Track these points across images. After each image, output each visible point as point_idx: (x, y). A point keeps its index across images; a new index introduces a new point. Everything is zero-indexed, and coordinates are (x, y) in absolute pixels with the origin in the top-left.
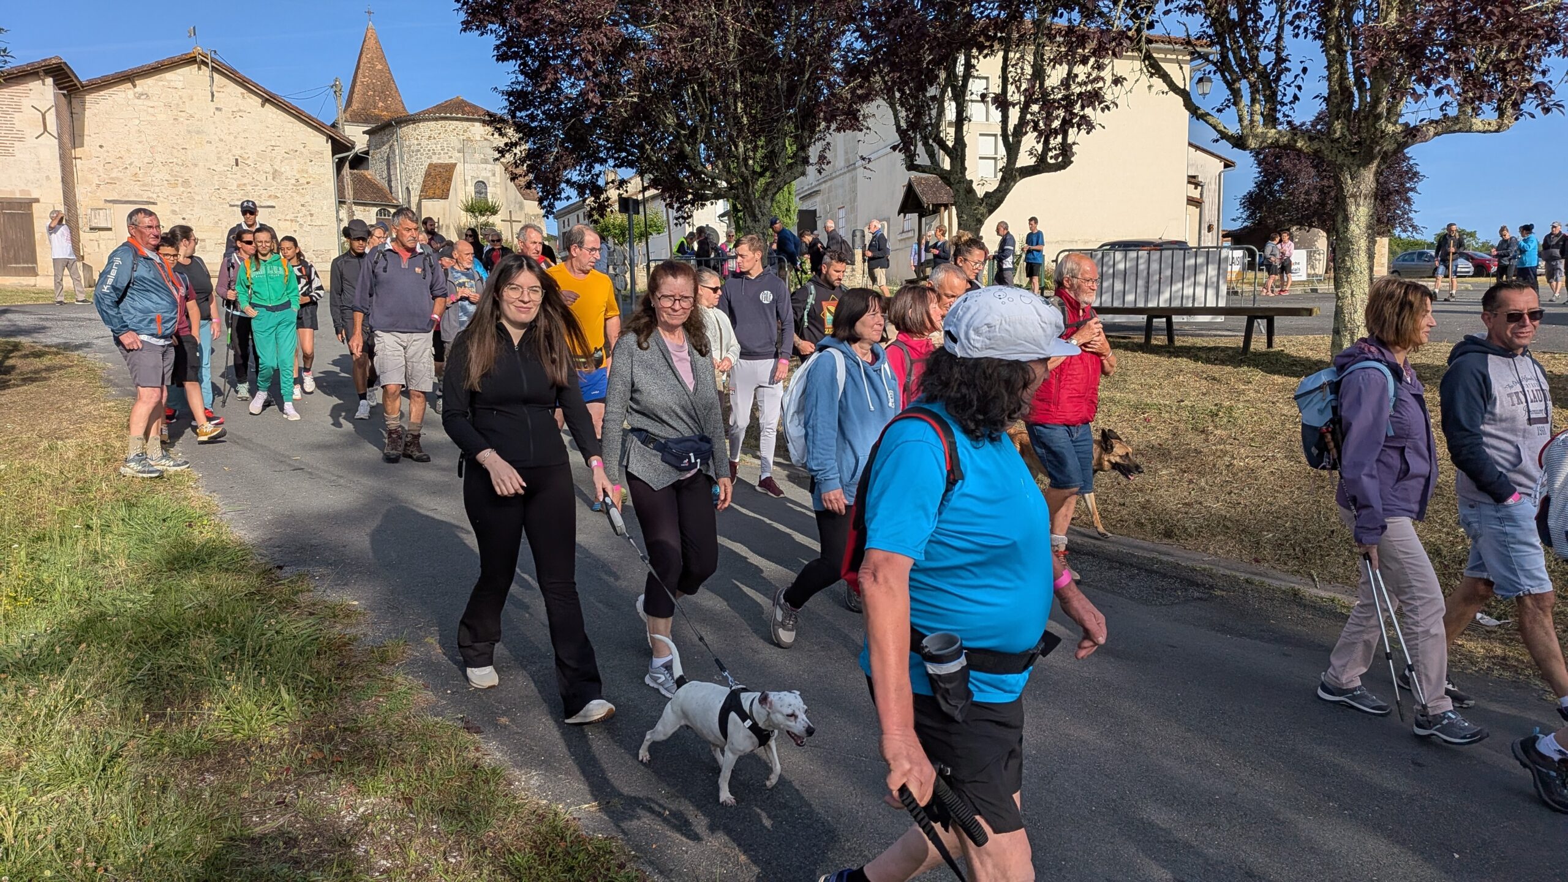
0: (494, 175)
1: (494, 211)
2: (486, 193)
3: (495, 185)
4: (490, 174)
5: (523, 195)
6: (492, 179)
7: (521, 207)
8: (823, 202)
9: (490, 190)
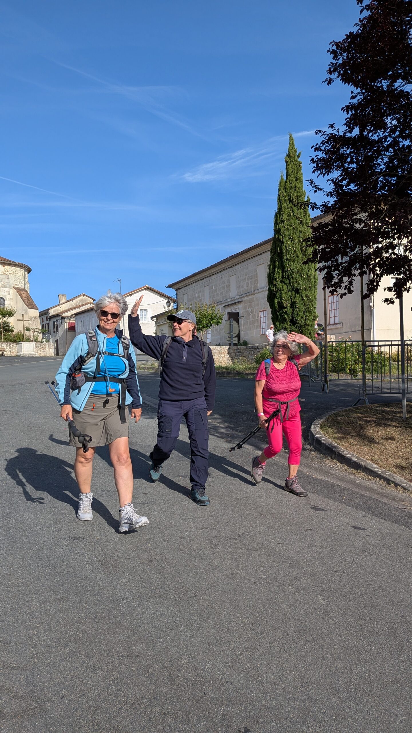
0: (9, 294)
1: (11, 314)
2: (4, 305)
3: (10, 300)
4: (7, 294)
5: (27, 306)
6: (8, 296)
7: (26, 312)
8: (245, 308)
9: (7, 303)
